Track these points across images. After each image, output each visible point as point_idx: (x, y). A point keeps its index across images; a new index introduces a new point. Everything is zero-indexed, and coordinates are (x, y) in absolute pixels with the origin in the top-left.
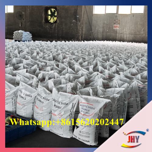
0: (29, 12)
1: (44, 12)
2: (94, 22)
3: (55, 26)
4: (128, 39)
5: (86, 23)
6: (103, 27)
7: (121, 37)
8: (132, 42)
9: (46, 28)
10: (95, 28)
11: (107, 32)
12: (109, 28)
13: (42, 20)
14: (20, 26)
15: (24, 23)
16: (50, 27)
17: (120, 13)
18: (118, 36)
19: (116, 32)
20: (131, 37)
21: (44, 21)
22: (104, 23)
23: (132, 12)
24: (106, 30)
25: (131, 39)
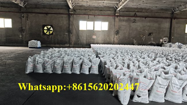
0: (28, 27)
1: (42, 28)
2: (80, 34)
3: (52, 36)
4: (101, 43)
5: (75, 35)
6: (86, 37)
7: (97, 42)
8: (103, 44)
9: (44, 38)
10: (81, 38)
11: (89, 40)
12: (90, 37)
13: (41, 33)
14: (21, 37)
15: (24, 35)
16: (48, 37)
17: (95, 29)
18: (95, 42)
19: (94, 39)
20: (103, 42)
21: (42, 33)
22: (87, 35)
23: (102, 30)
24: (88, 38)
25: (102, 43)
